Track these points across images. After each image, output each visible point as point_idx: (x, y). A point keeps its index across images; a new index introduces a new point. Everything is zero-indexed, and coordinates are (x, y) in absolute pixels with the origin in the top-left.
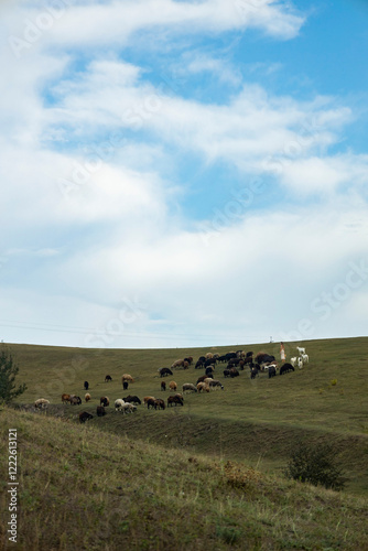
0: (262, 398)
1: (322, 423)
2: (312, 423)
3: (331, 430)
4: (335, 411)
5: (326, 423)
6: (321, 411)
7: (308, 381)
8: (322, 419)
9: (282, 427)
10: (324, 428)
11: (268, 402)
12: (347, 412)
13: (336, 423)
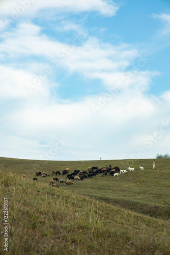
0: (110, 186)
1: (140, 199)
2: (135, 199)
3: (145, 203)
4: (145, 194)
5: (142, 199)
6: (139, 193)
7: (130, 179)
8: (140, 197)
9: (122, 200)
10: (141, 201)
11: (114, 188)
12: (151, 194)
13: (147, 199)
